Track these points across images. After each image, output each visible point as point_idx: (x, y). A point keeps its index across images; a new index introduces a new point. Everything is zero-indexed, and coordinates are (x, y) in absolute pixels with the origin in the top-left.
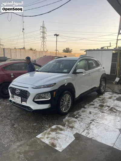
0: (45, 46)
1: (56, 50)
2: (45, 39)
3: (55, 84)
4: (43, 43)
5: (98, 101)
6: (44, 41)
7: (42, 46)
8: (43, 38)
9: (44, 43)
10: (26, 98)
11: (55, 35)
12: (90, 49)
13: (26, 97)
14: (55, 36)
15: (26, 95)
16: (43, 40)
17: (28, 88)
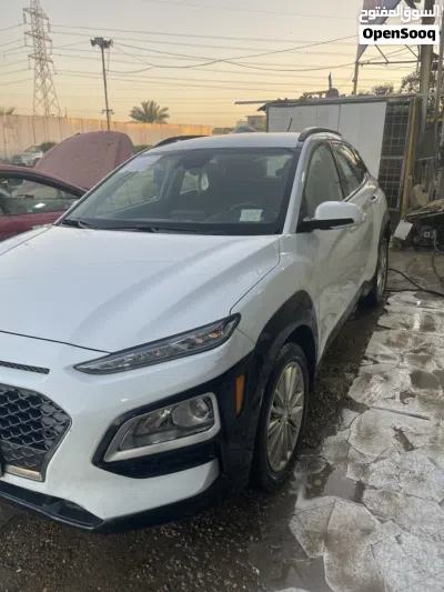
0: (50, 96)
1: (108, 111)
2: (50, 64)
3: (236, 318)
4: (39, 81)
5: (388, 351)
6: (43, 75)
7: (40, 95)
8: (41, 59)
9: (44, 82)
10: (42, 446)
11: (93, 43)
12: (283, 99)
13: (39, 436)
14: (97, 47)
15: (37, 424)
16: (38, 68)
17: (46, 371)
